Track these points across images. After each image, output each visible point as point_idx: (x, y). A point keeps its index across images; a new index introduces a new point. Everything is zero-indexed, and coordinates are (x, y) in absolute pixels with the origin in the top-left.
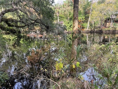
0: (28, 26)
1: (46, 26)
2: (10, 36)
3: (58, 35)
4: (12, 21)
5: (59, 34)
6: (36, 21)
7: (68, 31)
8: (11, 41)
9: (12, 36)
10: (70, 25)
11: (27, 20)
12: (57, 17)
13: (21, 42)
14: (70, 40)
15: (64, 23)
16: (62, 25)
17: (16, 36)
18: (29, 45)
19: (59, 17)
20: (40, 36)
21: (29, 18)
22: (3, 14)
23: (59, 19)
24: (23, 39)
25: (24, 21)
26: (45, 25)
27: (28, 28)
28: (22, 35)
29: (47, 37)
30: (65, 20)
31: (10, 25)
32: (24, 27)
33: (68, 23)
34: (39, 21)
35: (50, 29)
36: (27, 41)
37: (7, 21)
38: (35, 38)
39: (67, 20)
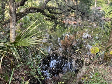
0: (65, 13)
1: (82, 13)
2: (49, 22)
3: (93, 22)
4: (53, 8)
5: (95, 21)
6: (72, 8)
7: (105, 18)
8: (50, 26)
9: (50, 22)
10: (109, 11)
11: (64, 7)
12: (95, 2)
13: (57, 27)
14: (106, 28)
15: (102, 9)
16: (100, 11)
17: (54, 23)
18: (64, 31)
19: (97, 2)
20: (74, 22)
21: (67, 5)
22: (46, 2)
23: (97, 4)
24: (58, 25)
25: (62, 8)
26: (81, 11)
27: (65, 15)
28: (58, 21)
29: (80, 24)
30: (104, 5)
31: (51, 12)
32: (61, 13)
33: (108, 9)
34: (76, 8)
35: (85, 16)
36: (62, 27)
37: (49, 9)
38: (69, 24)
39: (106, 5)
